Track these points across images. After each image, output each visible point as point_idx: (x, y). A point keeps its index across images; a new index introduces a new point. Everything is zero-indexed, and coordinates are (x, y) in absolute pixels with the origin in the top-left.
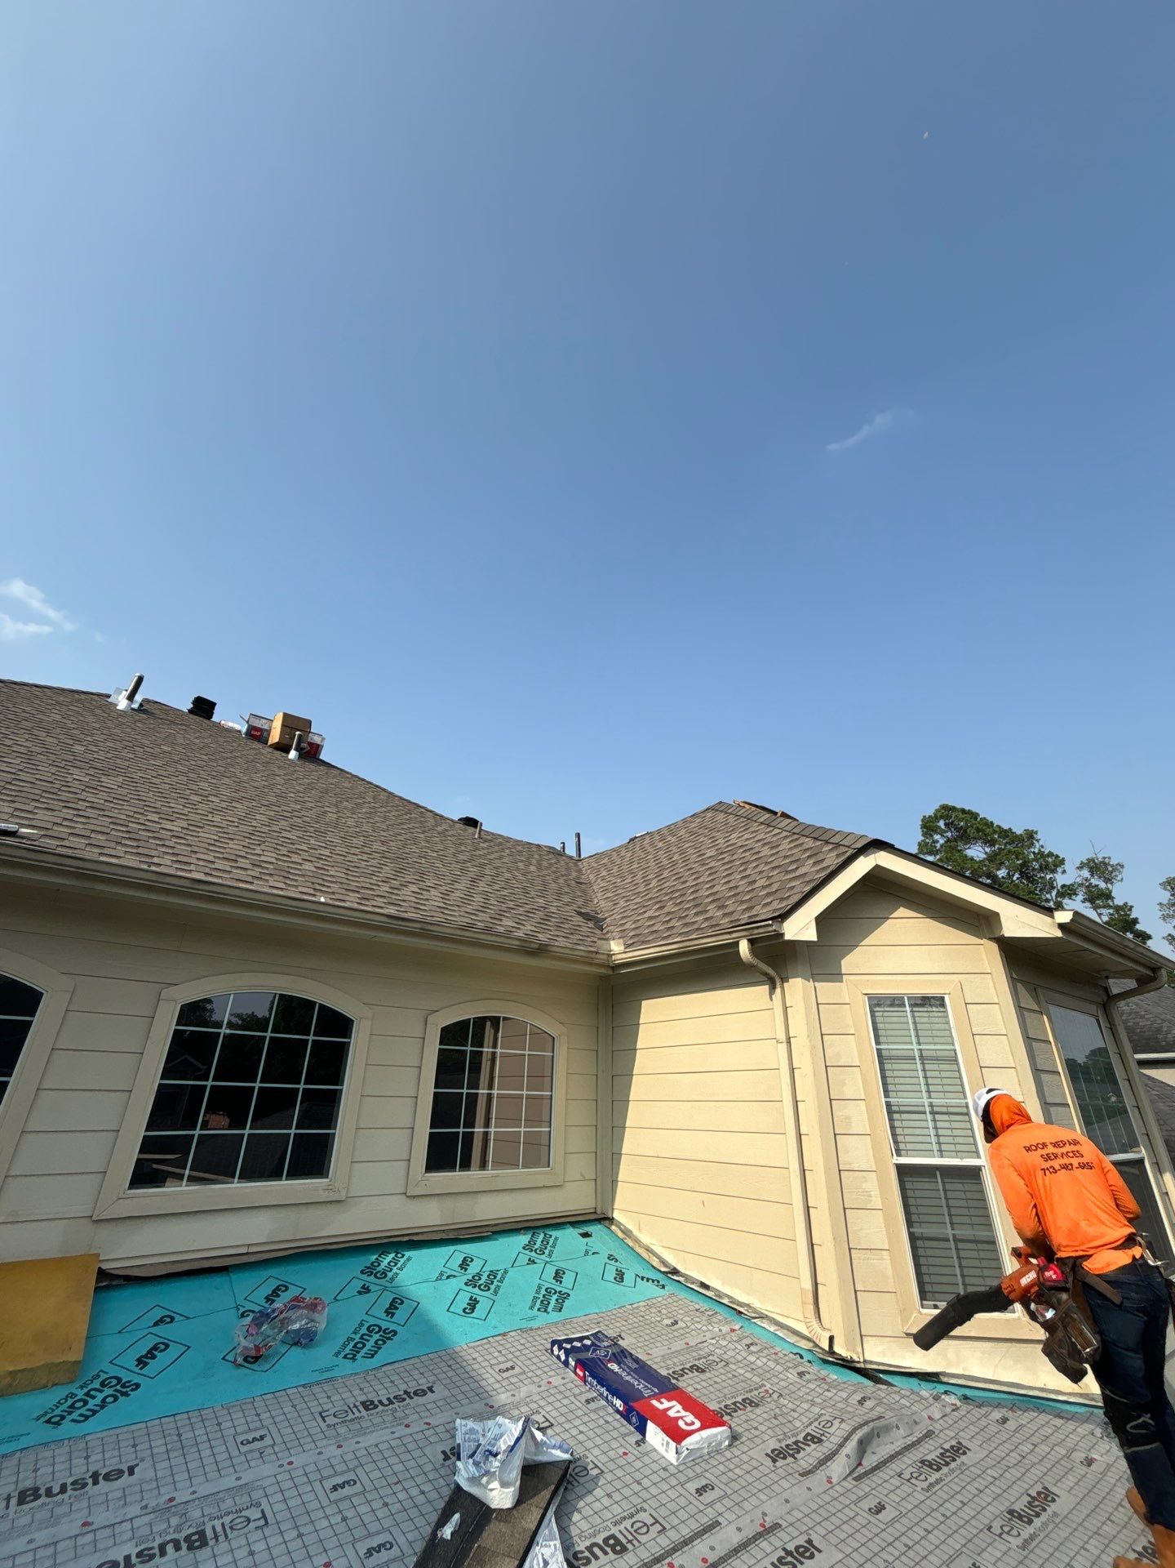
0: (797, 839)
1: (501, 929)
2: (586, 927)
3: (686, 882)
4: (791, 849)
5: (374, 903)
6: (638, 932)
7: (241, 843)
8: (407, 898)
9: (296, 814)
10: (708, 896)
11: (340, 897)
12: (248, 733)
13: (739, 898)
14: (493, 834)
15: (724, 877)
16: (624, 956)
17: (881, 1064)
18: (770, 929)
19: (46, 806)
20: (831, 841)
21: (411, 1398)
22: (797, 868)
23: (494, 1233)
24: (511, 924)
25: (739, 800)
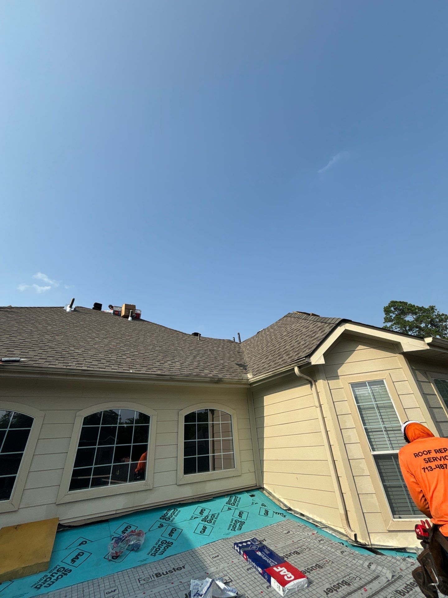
0: (315, 323)
1: (203, 374)
2: (239, 369)
3: (276, 346)
4: (313, 327)
5: (152, 370)
6: (258, 369)
7: (104, 354)
8: (166, 367)
9: (127, 340)
10: (283, 351)
11: (140, 370)
12: (114, 313)
13: (294, 350)
14: (205, 338)
15: (289, 342)
16: (253, 379)
17: (360, 412)
18: (305, 361)
19: (33, 350)
20: (327, 322)
21: (175, 571)
22: (315, 335)
23: (214, 498)
24: (208, 372)
25: (295, 312)
